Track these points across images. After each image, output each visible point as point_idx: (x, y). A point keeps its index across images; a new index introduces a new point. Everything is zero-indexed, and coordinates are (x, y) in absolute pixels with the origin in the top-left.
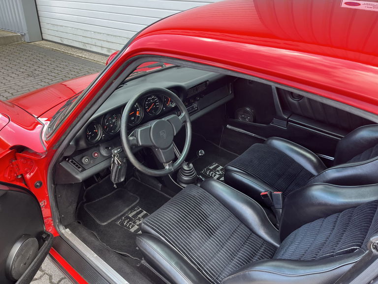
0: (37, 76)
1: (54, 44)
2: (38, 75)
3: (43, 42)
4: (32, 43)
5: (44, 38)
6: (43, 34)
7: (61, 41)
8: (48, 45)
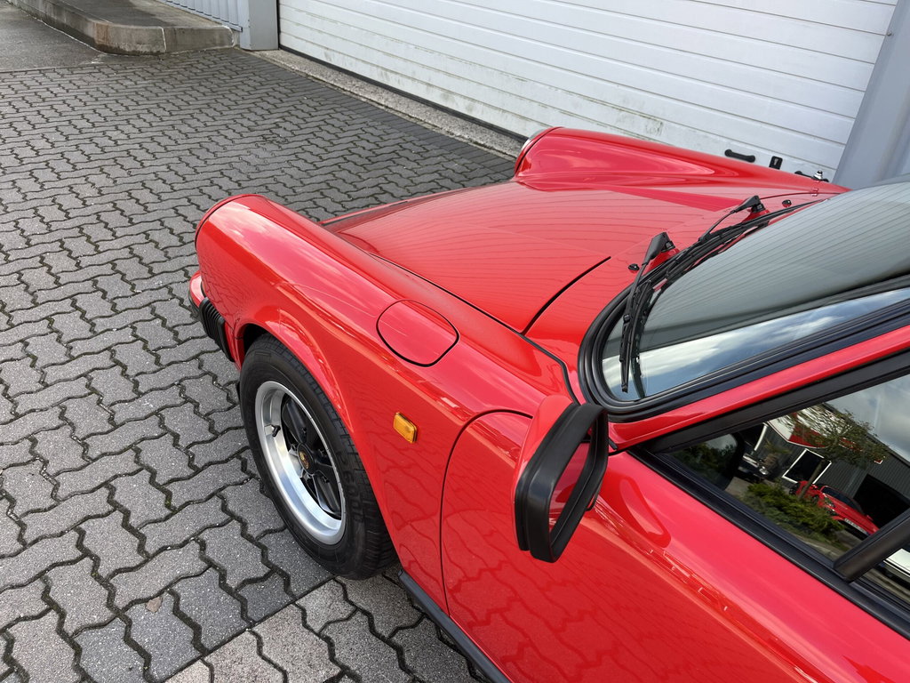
0: (283, 143)
1: (307, 61)
2: (286, 141)
3: (281, 53)
4: (257, 54)
5: (283, 43)
6: (282, 35)
7: (326, 56)
8: (296, 65)
